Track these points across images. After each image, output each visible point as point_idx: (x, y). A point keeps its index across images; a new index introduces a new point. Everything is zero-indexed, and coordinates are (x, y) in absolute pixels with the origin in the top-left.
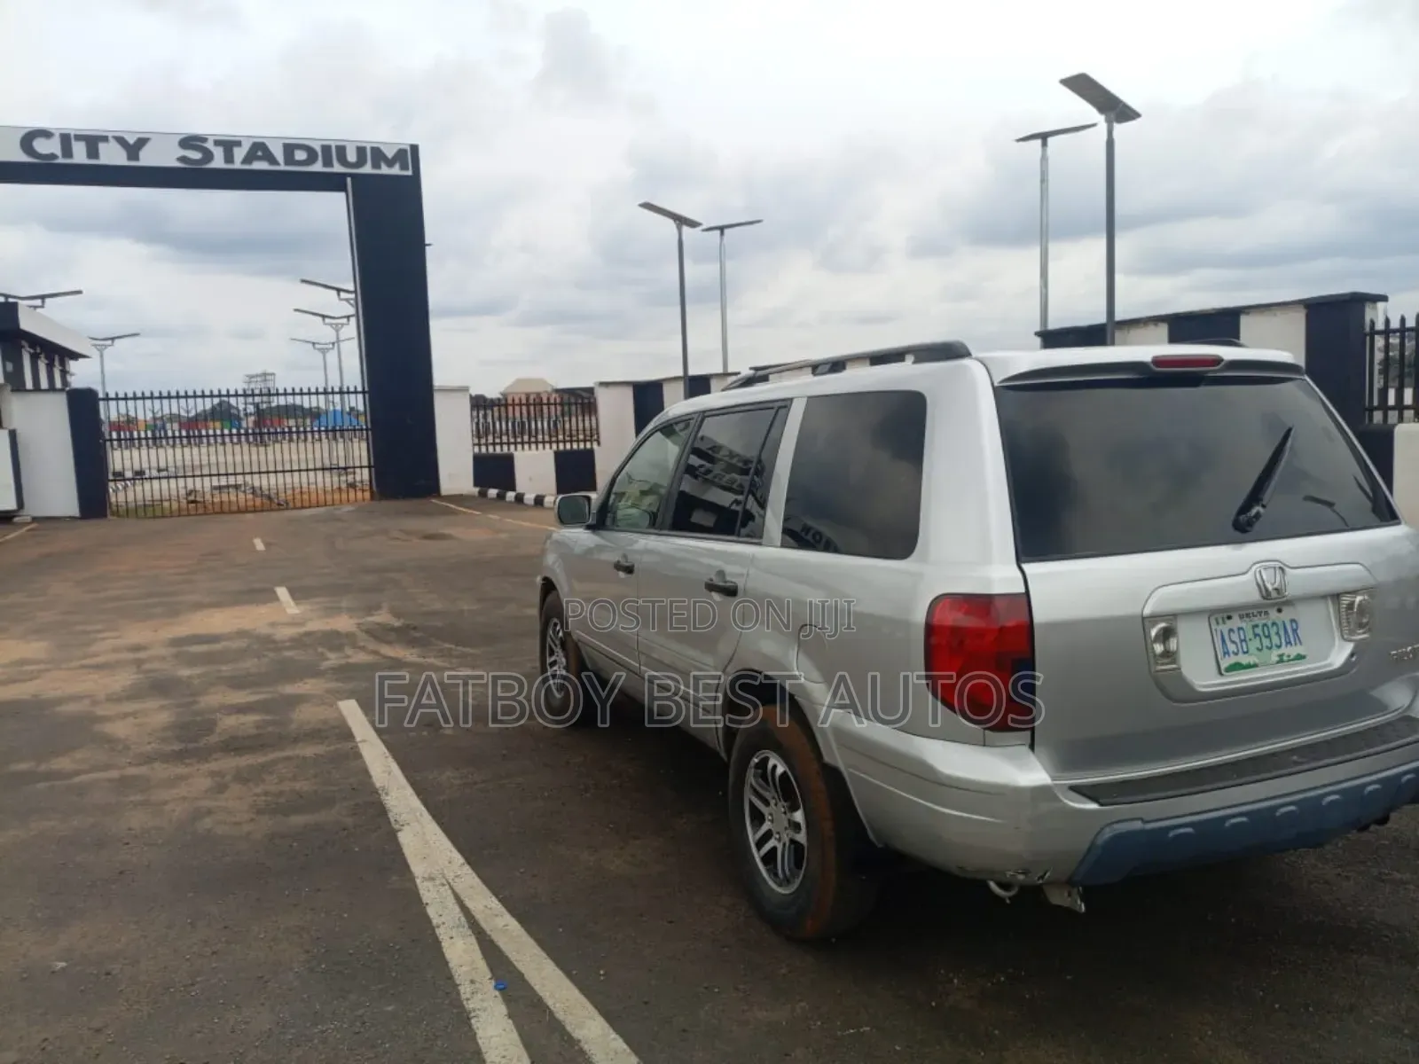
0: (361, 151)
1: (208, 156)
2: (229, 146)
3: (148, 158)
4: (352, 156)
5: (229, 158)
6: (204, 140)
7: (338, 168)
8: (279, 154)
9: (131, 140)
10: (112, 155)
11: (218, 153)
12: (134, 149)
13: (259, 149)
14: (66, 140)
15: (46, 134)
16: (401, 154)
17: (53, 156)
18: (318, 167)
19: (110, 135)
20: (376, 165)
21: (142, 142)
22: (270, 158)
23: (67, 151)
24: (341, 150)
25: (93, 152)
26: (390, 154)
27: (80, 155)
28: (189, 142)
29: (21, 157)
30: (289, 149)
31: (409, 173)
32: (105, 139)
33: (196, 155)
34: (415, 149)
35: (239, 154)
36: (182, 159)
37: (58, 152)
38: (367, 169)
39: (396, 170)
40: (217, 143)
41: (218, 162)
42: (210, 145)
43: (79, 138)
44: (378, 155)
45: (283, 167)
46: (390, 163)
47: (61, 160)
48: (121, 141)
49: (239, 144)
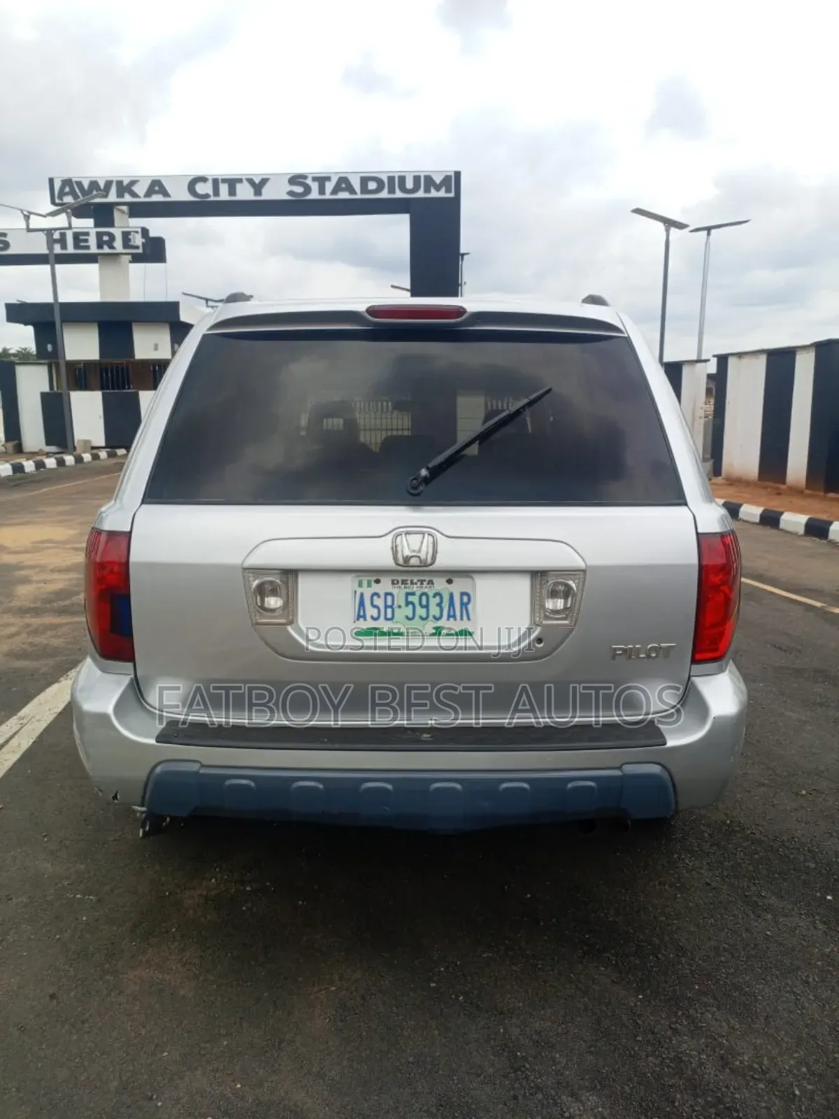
0: (417, 179)
1: (308, 189)
2: (322, 180)
3: (269, 194)
4: (409, 184)
5: (322, 191)
6: (304, 177)
7: (399, 194)
8: (357, 186)
9: (257, 181)
10: (245, 193)
11: (315, 187)
12: (258, 186)
13: (344, 183)
14: (216, 182)
15: (203, 179)
16: (447, 180)
17: (207, 196)
18: (384, 194)
19: (244, 177)
20: (427, 190)
21: (264, 181)
22: (350, 189)
23: (216, 192)
24: (402, 180)
25: (232, 192)
26: (438, 180)
27: (224, 195)
28: (296, 179)
29: (187, 197)
30: (364, 181)
31: (452, 195)
32: (240, 181)
33: (299, 189)
34: (458, 174)
35: (329, 187)
36: (291, 193)
37: (211, 192)
38: (421, 194)
39: (442, 194)
40: (315, 179)
41: (314, 195)
42: (309, 181)
43: (224, 181)
44: (429, 181)
45: (359, 196)
46: (438, 188)
47: (212, 198)
48: (251, 181)
49: (328, 179)
